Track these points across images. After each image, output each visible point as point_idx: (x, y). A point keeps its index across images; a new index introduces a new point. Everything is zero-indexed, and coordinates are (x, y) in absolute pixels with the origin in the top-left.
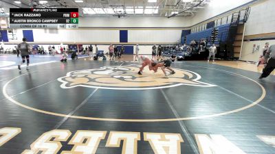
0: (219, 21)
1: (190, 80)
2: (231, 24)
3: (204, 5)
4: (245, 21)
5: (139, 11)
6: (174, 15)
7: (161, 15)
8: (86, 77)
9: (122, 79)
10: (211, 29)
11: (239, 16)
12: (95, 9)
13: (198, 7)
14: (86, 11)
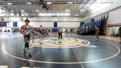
0: (96, 18)
1: (85, 44)
2: (101, 20)
3: (89, 12)
4: (107, 18)
5: (62, 14)
6: (77, 16)
7: (71, 16)
8: (39, 42)
9: (54, 43)
10: (93, 22)
11: (105, 17)
12: (44, 14)
13: (87, 13)
14: (40, 14)
